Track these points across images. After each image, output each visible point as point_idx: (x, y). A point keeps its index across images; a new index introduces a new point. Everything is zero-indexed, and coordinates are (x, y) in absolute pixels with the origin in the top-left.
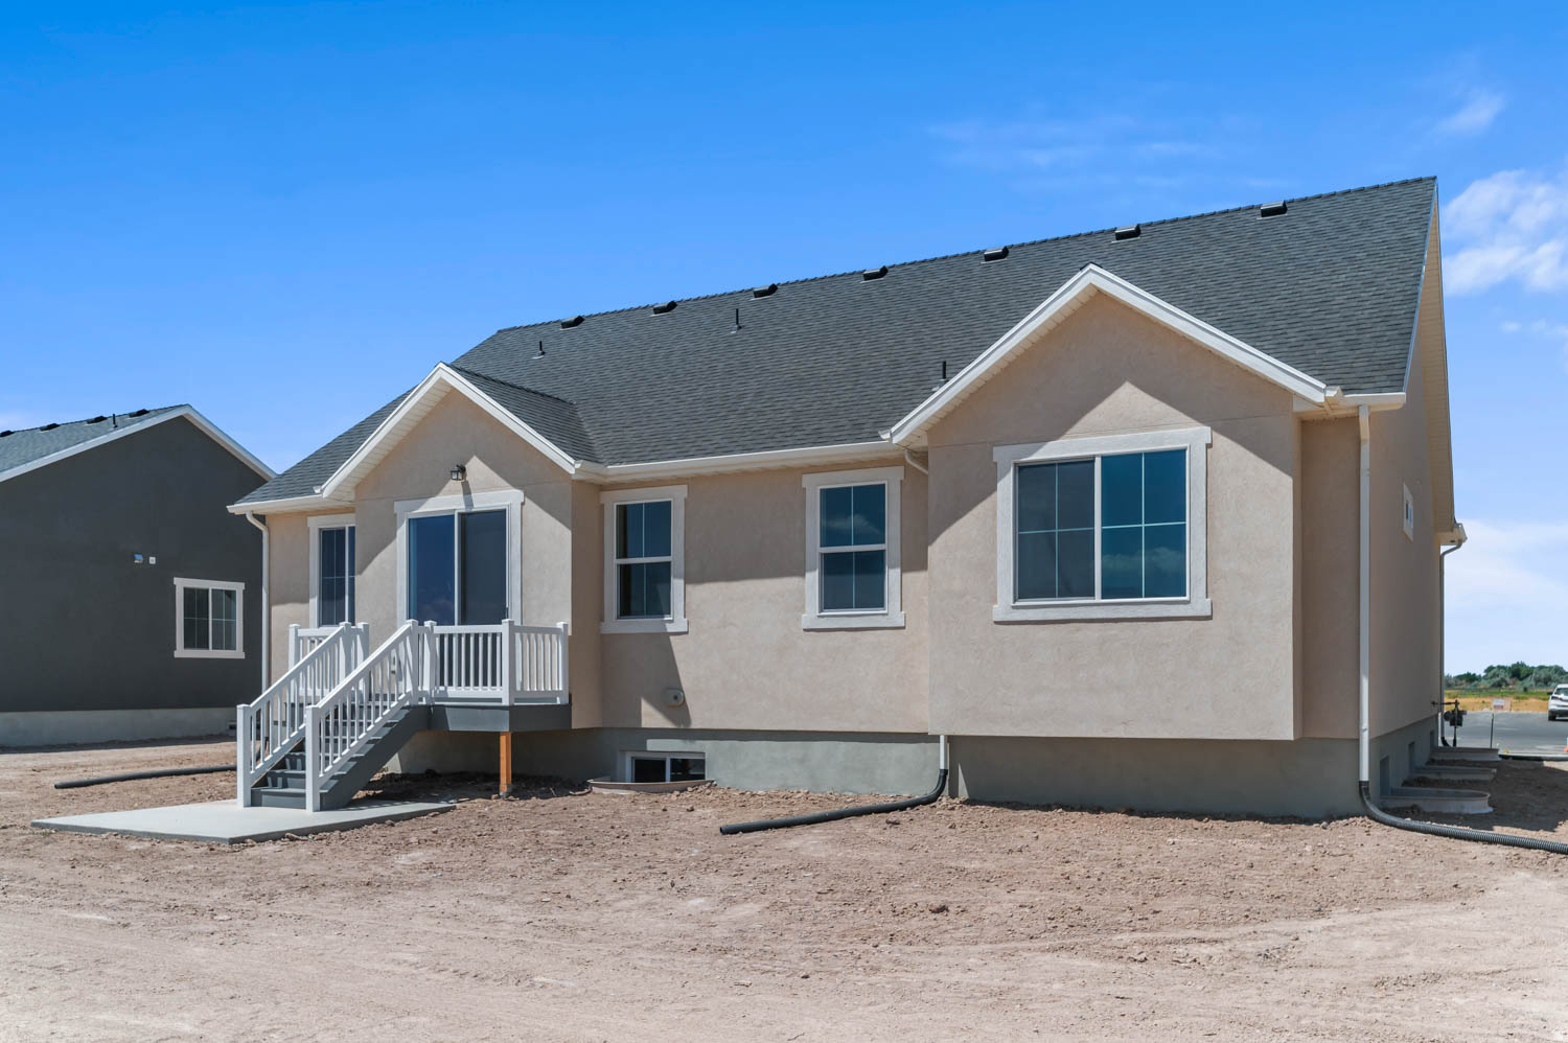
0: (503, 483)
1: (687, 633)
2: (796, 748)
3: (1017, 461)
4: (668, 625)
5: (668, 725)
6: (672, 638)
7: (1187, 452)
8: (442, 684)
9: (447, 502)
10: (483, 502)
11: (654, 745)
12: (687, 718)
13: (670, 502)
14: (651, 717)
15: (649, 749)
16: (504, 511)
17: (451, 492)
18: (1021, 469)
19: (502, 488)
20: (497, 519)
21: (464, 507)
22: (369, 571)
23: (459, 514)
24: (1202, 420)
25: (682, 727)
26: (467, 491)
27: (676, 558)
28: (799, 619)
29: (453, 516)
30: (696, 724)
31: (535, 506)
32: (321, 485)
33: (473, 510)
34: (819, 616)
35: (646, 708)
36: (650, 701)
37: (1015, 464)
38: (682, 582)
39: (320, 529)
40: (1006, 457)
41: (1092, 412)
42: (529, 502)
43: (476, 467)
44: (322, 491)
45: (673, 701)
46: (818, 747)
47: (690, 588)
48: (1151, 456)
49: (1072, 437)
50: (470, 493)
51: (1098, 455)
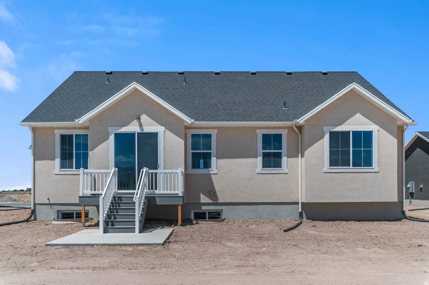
0: (156, 123)
1: (217, 174)
2: (254, 207)
3: (330, 130)
4: (210, 171)
5: (211, 201)
6: (211, 175)
7: (373, 132)
8: (152, 189)
9: (133, 128)
10: (147, 129)
11: (204, 208)
12: (217, 200)
13: (211, 134)
14: (204, 199)
15: (202, 209)
16: (157, 133)
17: (133, 125)
18: (331, 133)
19: (156, 125)
20: (155, 135)
21: (140, 130)
22: (96, 150)
23: (138, 133)
24: (377, 125)
25: (215, 202)
26: (141, 125)
27: (213, 151)
28: (255, 171)
29: (135, 133)
30: (220, 201)
31: (169, 132)
32: (78, 118)
33: (144, 132)
34: (262, 170)
35: (202, 196)
36: (204, 194)
37: (329, 131)
38: (216, 158)
39: (60, 134)
40: (327, 129)
41: (350, 119)
42: (167, 131)
43: (144, 118)
44: (79, 121)
45: (212, 194)
46: (261, 207)
47: (218, 160)
48: (365, 132)
49: (345, 126)
50: (142, 126)
51: (351, 131)
